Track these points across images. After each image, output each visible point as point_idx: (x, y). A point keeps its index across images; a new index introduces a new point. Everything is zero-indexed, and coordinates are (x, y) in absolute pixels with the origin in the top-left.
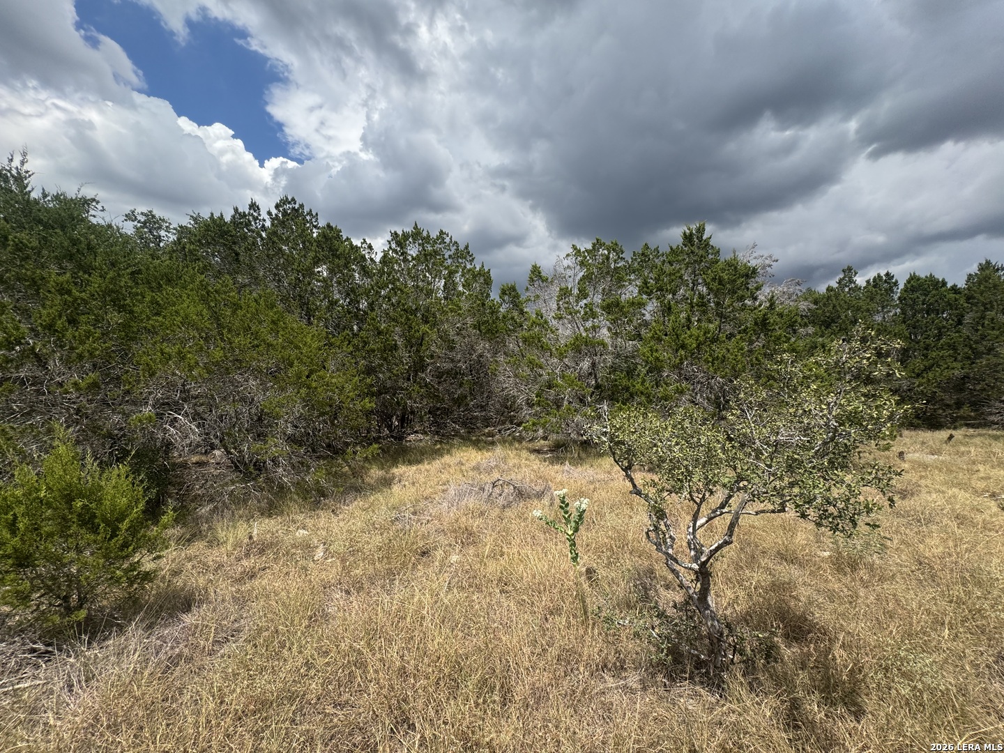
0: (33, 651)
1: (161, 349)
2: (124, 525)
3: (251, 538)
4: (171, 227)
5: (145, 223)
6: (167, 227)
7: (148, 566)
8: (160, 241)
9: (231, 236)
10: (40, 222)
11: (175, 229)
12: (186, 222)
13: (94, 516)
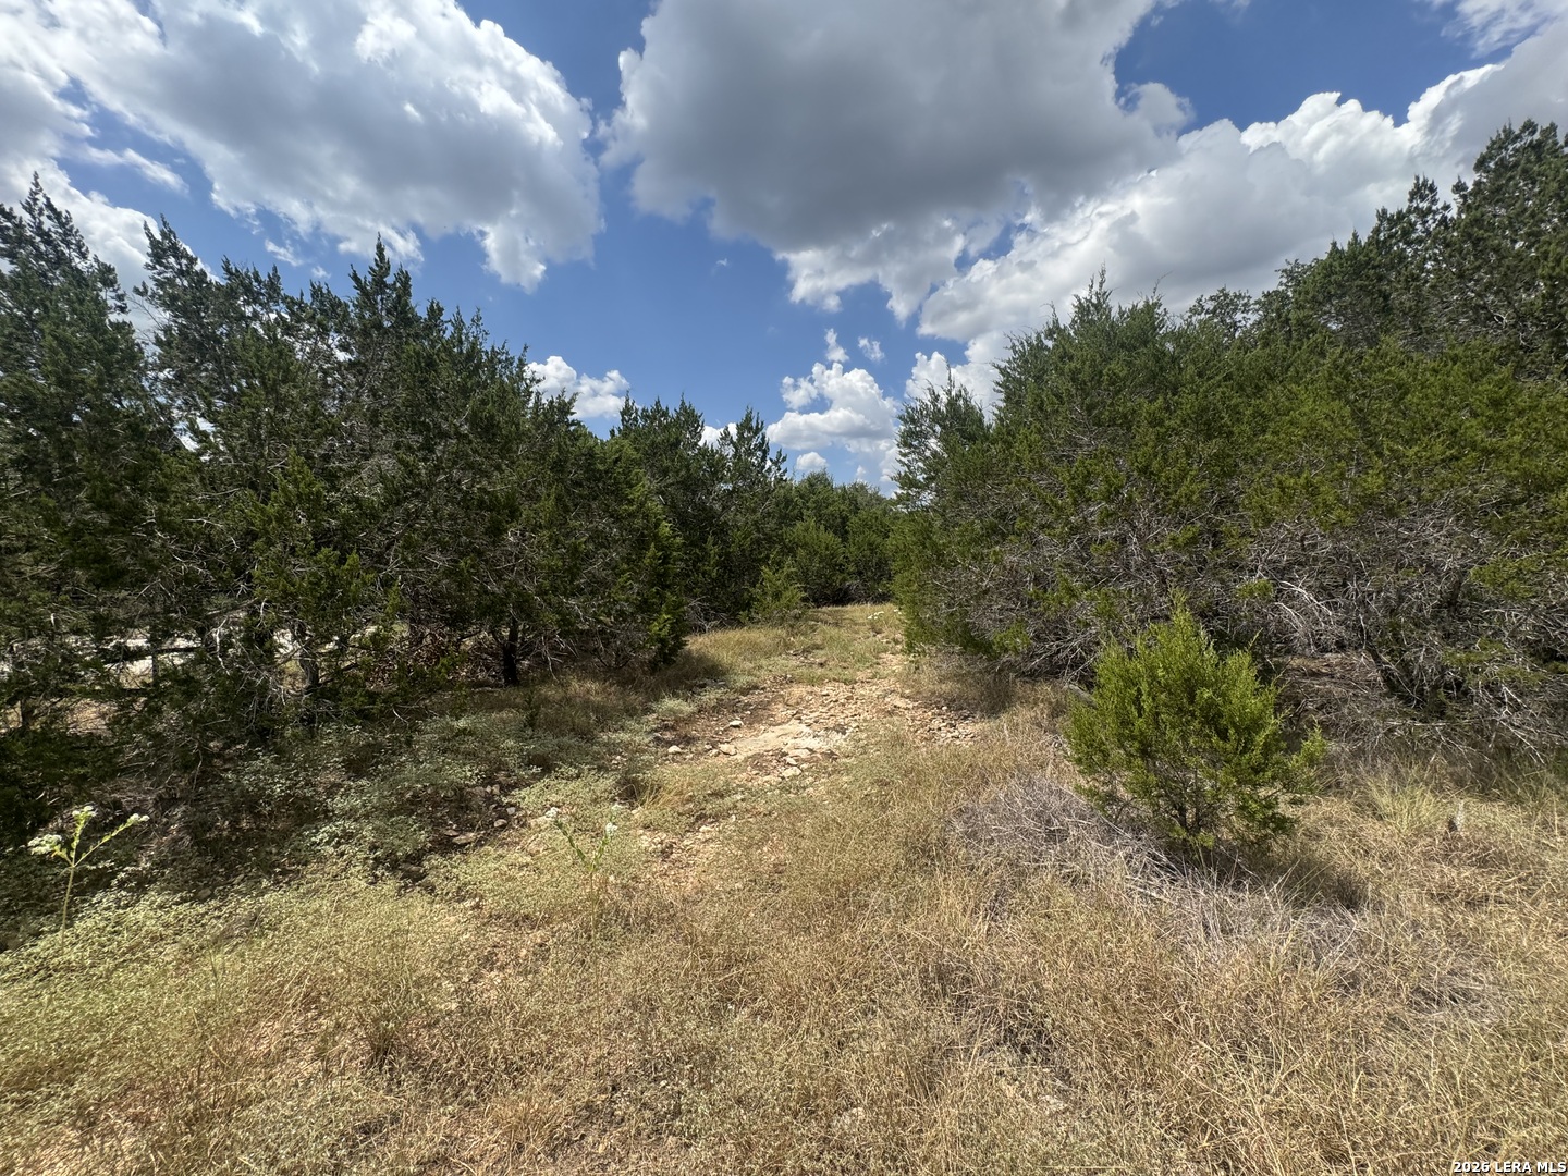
0: (1155, 857)
1: (1280, 483)
2: (1260, 739)
3: (1452, 826)
4: (1252, 301)
5: (1214, 311)
6: (1245, 305)
7: (1284, 809)
8: (1236, 330)
9: (1374, 267)
10: (1123, 346)
11: (1257, 302)
12: (1274, 283)
13: (1220, 715)
